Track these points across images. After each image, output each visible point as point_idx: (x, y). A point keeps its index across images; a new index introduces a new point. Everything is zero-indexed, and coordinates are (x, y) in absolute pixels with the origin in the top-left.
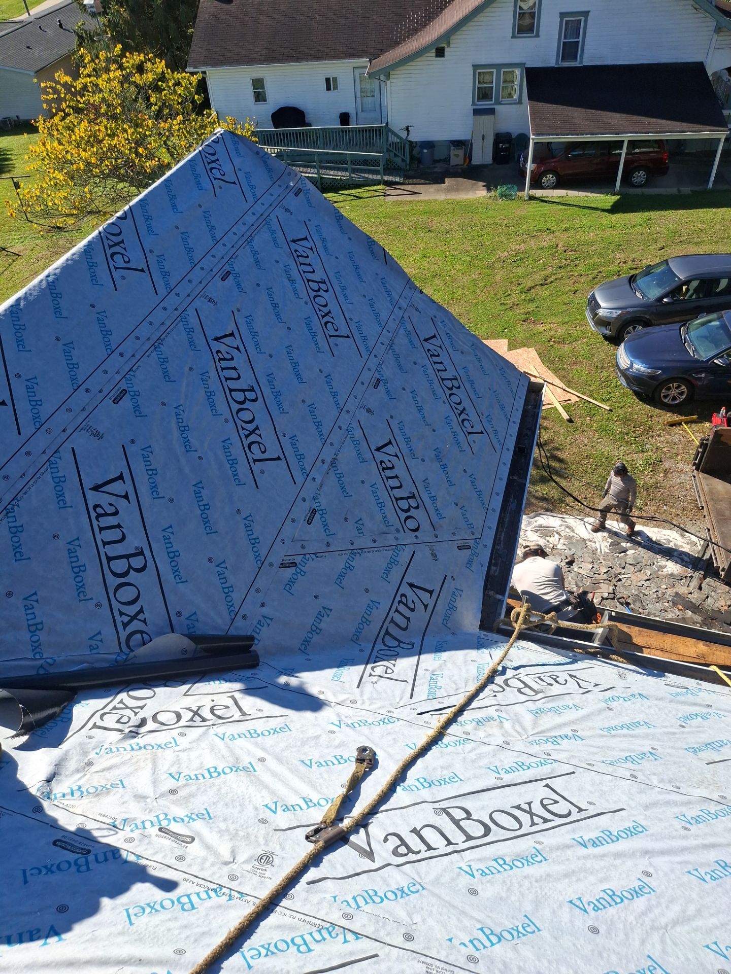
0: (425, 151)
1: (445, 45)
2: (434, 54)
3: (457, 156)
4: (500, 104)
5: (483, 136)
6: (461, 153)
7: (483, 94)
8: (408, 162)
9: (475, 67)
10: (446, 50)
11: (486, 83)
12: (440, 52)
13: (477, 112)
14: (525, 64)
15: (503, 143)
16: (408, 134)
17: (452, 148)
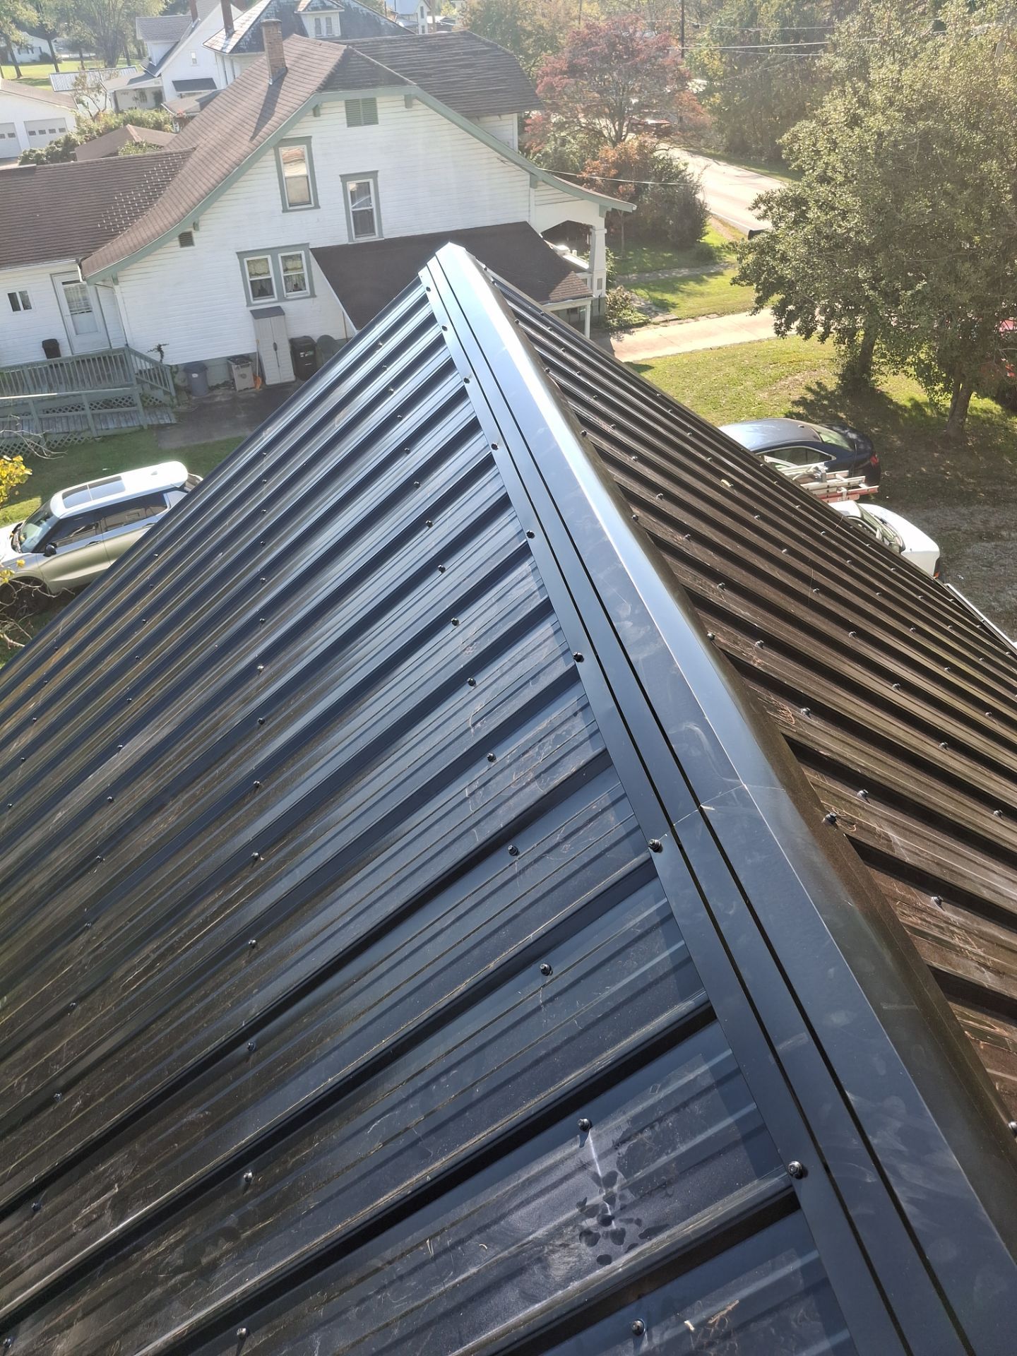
0: (195, 375)
1: (192, 229)
2: (178, 243)
3: (243, 376)
4: (286, 300)
5: (275, 344)
6: (248, 371)
7: (261, 289)
8: (174, 394)
9: (241, 255)
10: (195, 235)
11: (260, 275)
12: (186, 240)
13: (257, 314)
14: (308, 244)
15: (305, 350)
16: (162, 356)
17: (234, 367)
